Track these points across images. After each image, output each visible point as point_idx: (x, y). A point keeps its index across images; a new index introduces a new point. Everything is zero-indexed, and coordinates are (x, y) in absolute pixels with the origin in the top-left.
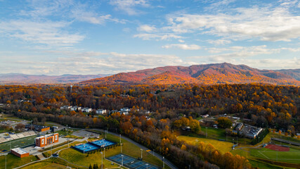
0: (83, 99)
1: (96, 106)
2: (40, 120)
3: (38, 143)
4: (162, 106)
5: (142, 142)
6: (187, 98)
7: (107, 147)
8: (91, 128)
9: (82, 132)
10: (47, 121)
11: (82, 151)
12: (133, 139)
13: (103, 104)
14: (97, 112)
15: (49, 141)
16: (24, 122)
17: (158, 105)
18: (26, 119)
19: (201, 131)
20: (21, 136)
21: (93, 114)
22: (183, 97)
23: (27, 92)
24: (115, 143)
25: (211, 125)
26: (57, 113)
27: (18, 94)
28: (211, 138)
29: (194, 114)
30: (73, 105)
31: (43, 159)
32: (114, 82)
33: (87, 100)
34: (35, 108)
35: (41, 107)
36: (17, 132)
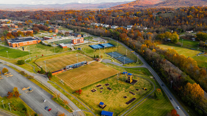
0: (105, 19)
1: (112, 24)
2: (78, 30)
5: (130, 47)
7: (109, 48)
8: (104, 36)
9: (98, 39)
10: (82, 31)
11: (93, 48)
12: (126, 45)
13: (116, 22)
14: (112, 27)
15: (79, 41)
16: (71, 31)
17: (154, 23)
18: (71, 29)
19: (178, 42)
20: (67, 38)
21: (109, 28)
23: (74, 14)
24: (114, 46)
25: (190, 38)
26: (88, 27)
27: (69, 15)
30: (99, 22)
31: (73, 50)
32: (133, 7)
33: (107, 20)
34: (76, 23)
35: (79, 23)
36: (65, 36)
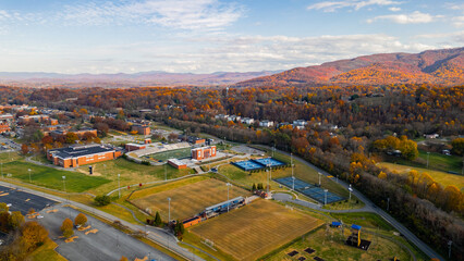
0: (243, 107)
1: (260, 116)
2: (193, 130)
3: (194, 155)
4: (359, 119)
5: (321, 166)
6: (404, 107)
7: (275, 168)
8: (254, 143)
9: (243, 148)
10: (201, 132)
11: (244, 169)
12: (310, 161)
13: (268, 113)
14: (261, 124)
15: (206, 154)
16: (177, 132)
17: (351, 117)
18: (178, 128)
19: (418, 157)
20: (175, 147)
21: (256, 126)
22: (396, 104)
23: (176, 96)
24: (285, 164)
25: (439, 150)
26: (212, 123)
27: (167, 98)
28: (434, 169)
29: (411, 132)
30: (231, 114)
31: (201, 172)
32: (285, 83)
33: (248, 108)
34: (186, 116)
35: (193, 115)
36: (170, 143)
